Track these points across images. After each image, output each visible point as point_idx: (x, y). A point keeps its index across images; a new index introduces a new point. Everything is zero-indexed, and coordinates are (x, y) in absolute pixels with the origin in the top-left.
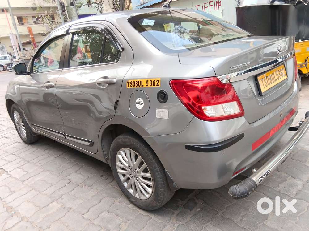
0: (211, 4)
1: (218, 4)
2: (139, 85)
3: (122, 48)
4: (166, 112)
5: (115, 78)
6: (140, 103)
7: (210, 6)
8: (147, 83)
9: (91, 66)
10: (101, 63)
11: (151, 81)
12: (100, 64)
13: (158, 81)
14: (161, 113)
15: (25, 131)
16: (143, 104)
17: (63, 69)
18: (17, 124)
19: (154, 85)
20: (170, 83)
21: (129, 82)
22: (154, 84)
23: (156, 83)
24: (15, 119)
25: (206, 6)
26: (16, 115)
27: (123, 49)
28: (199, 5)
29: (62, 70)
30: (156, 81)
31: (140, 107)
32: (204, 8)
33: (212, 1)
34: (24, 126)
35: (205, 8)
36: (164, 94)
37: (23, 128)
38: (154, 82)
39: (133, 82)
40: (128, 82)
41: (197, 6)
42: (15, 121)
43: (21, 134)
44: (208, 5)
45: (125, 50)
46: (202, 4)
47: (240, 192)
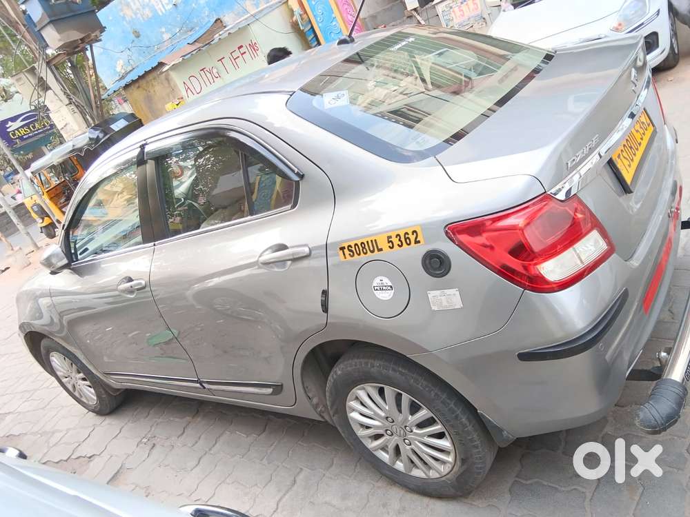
0: (242, 50)
1: (254, 49)
2: (372, 249)
3: (298, 174)
4: (454, 295)
5: (306, 245)
6: (384, 288)
7: (242, 54)
8: (389, 242)
9: (228, 226)
10: (252, 215)
11: (398, 235)
12: (249, 218)
13: (414, 232)
14: (443, 298)
15: (92, 390)
16: (391, 287)
17: (156, 243)
18: (64, 380)
19: (408, 242)
20: (447, 233)
21: (344, 248)
22: (408, 240)
23: (412, 238)
24: (58, 370)
25: (235, 55)
26: (56, 360)
27: (302, 177)
28: (224, 58)
29: (154, 245)
30: (410, 234)
31: (385, 296)
32: (233, 60)
33: (241, 47)
34: (84, 379)
35: (235, 59)
36: (439, 257)
37: (84, 384)
38: (407, 236)
39: (353, 246)
40: (342, 249)
41: (220, 60)
42: (59, 373)
43: (81, 397)
44: (237, 54)
45: (305, 176)
46: (227, 55)
47: (662, 418)
